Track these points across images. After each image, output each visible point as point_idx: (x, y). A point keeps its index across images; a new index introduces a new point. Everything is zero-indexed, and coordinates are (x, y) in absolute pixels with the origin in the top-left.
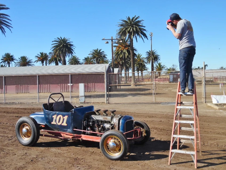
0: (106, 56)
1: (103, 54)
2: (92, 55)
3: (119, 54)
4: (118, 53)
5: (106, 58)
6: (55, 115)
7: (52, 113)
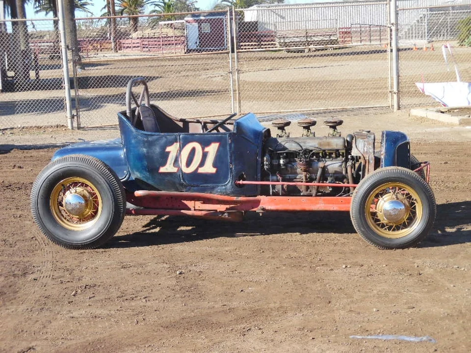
6: (175, 144)
7: (166, 137)
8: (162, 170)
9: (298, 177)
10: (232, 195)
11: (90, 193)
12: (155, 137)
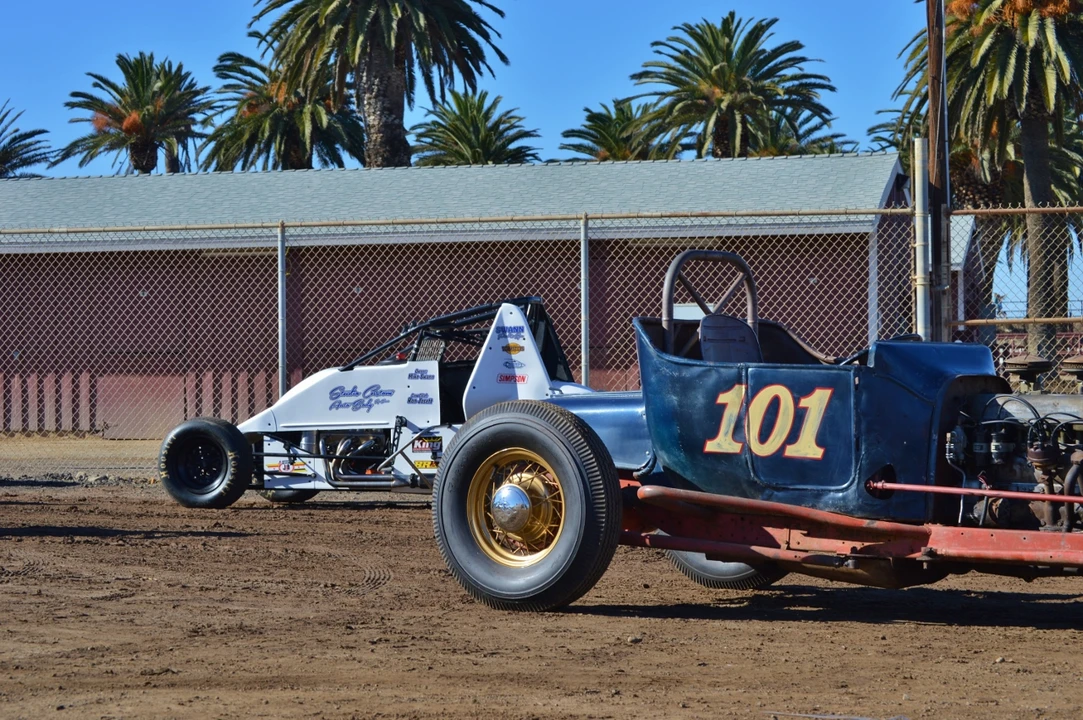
0: (822, 97)
1: (789, 72)
2: (672, 80)
3: (975, 61)
4: (963, 54)
5: (819, 110)
6: (737, 387)
7: (718, 372)
8: (711, 446)
9: (1036, 490)
10: (860, 515)
11: (547, 486)
12: (696, 370)
